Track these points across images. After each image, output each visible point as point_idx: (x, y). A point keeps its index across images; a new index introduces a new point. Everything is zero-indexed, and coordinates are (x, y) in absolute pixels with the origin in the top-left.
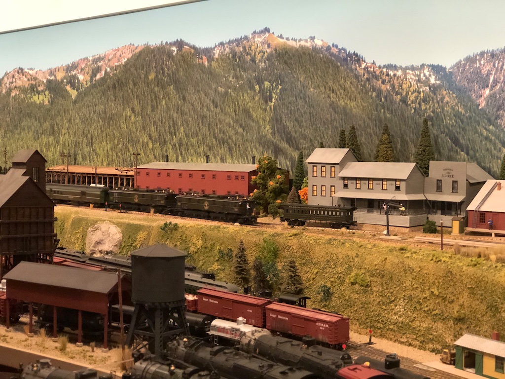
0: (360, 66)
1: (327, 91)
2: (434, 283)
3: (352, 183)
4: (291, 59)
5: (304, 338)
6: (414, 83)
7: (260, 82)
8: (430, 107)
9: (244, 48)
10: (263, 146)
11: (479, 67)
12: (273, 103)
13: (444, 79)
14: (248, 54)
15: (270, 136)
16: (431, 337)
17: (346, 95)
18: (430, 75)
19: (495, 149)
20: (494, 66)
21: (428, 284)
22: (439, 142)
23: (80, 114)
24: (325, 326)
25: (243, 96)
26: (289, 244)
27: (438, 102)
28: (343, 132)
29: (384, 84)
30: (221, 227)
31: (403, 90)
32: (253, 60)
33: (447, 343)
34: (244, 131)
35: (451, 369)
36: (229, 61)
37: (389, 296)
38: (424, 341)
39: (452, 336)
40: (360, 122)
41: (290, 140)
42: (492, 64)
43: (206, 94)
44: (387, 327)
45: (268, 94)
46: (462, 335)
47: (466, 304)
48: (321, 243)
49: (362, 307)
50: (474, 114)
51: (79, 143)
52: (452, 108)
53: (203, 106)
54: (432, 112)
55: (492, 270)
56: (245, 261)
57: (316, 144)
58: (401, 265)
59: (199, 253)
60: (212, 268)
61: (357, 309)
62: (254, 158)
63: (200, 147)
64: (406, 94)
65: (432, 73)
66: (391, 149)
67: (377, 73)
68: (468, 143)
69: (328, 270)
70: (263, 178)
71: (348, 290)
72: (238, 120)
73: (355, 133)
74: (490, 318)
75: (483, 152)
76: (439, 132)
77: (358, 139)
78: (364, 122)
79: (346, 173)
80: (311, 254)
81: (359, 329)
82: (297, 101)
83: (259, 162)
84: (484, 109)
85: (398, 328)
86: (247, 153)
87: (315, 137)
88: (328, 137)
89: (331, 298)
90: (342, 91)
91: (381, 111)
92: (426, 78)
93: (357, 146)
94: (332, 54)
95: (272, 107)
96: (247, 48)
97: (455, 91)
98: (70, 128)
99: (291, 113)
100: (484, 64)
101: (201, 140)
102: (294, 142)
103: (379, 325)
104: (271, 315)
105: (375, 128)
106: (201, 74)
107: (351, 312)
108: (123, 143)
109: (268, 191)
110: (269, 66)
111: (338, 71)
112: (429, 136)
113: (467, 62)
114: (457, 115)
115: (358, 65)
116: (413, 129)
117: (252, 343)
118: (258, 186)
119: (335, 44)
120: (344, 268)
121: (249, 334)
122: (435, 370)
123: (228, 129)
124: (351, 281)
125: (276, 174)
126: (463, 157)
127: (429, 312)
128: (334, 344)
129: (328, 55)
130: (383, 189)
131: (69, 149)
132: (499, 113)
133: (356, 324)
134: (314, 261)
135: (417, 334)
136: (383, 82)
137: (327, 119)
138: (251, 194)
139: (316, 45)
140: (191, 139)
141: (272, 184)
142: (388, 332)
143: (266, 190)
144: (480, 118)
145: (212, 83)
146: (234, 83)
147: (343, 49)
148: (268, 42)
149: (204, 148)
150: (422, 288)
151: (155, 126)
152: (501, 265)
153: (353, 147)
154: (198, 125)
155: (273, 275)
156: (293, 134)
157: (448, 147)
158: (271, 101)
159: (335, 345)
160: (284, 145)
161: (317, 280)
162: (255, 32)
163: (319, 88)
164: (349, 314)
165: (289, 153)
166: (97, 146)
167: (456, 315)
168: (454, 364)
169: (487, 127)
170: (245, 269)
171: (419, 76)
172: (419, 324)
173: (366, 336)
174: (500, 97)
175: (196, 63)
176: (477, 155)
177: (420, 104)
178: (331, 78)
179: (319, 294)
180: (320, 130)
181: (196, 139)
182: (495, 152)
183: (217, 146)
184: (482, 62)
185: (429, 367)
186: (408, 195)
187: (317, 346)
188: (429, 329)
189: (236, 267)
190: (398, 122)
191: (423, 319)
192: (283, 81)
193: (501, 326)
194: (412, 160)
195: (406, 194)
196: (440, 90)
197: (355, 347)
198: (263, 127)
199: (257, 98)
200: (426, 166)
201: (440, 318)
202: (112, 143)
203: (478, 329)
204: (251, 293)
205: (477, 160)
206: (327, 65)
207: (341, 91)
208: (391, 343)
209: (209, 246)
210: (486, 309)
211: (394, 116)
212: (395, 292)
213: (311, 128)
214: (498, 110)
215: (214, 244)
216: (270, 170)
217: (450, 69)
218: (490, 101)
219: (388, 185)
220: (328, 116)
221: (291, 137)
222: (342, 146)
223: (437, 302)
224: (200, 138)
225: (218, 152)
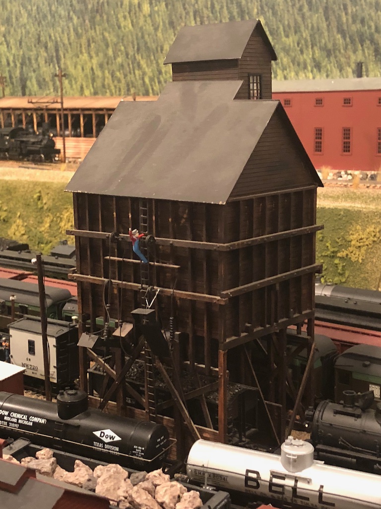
23: (29, 7)
51: (29, 59)
98: (9, 32)
101: (309, 38)
108: (127, 55)
123: (373, 14)
131: (9, 71)
140: (284, 39)
149: (313, 55)
151: (198, 19)
154: (300, 9)
166: (69, 63)
181: (296, 38)
183: (346, 49)
202: (101, 55)
224: (306, 34)
225: (349, 58)
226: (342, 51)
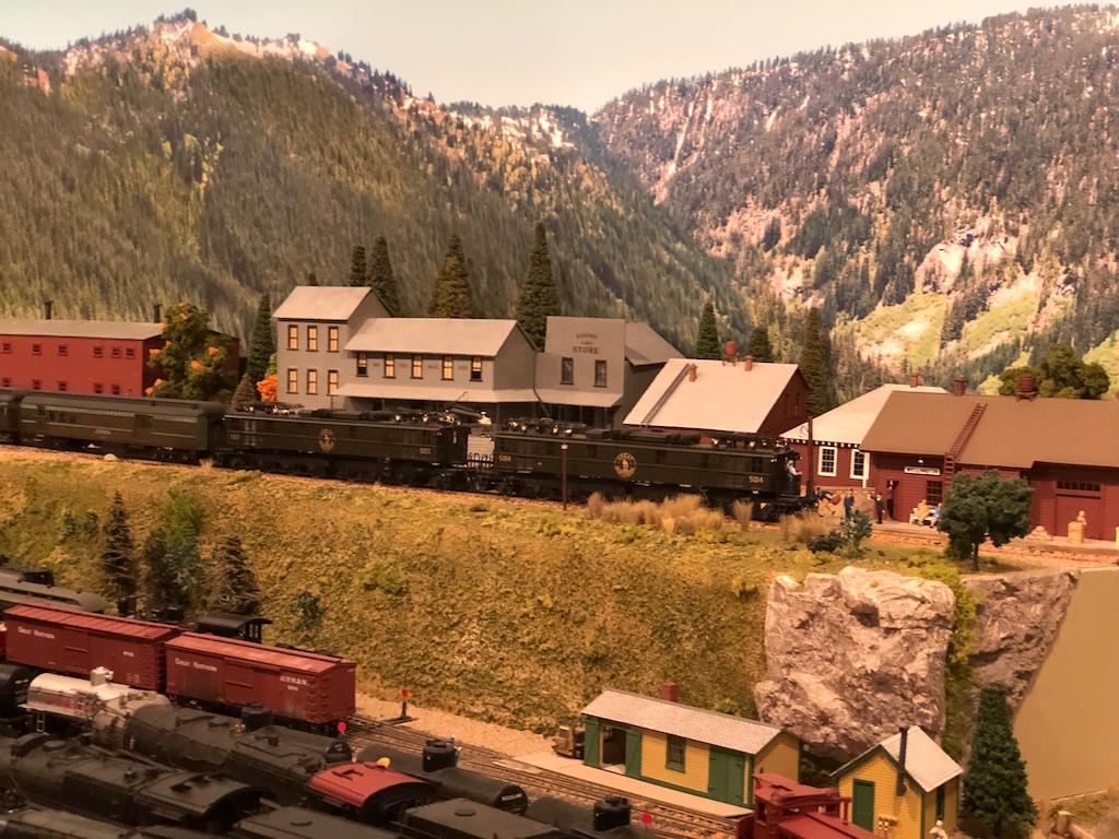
0: (400, 104)
1: (327, 159)
2: (543, 583)
3: (375, 365)
4: (246, 83)
5: (245, 710)
6: (517, 146)
7: (174, 135)
8: (551, 199)
9: (137, 54)
10: (182, 284)
11: (654, 114)
12: (203, 186)
13: (581, 139)
14: (145, 69)
15: (196, 260)
16: (536, 699)
17: (369, 169)
18: (552, 130)
19: (687, 293)
20: (686, 113)
21: (530, 585)
22: (570, 277)
24: (299, 682)
25: (134, 166)
26: (228, 502)
27: (568, 189)
28: (360, 253)
29: (451, 146)
30: (74, 464)
31: (494, 160)
32: (157, 83)
33: (569, 712)
34: (136, 247)
35: (575, 768)
36: (100, 84)
37: (447, 613)
38: (520, 710)
39: (579, 697)
40: (399, 231)
41: (241, 269)
42: (682, 109)
43: (47, 160)
44: (443, 683)
45: (193, 163)
46: (600, 692)
47: (609, 625)
48: (299, 498)
49: (388, 641)
50: (643, 217)
52: (599, 202)
53: (39, 186)
54: (556, 210)
55: (665, 551)
56: (127, 540)
57: (301, 276)
58: (473, 544)
59: (19, 525)
60: (49, 560)
61: (377, 645)
62: (157, 308)
63: (33, 282)
64: (500, 168)
65: (556, 126)
66: (465, 290)
67: (438, 121)
68: (632, 279)
69: (314, 559)
70: (176, 355)
71: (358, 602)
72: (121, 224)
73: (386, 253)
74: (658, 655)
75: (663, 299)
76: (571, 255)
77: (394, 268)
78: (409, 231)
79: (364, 341)
80: (277, 522)
81: (382, 689)
82: (258, 181)
83: (168, 317)
84: (666, 206)
85: (466, 684)
86: (144, 297)
87: (299, 263)
88: (327, 263)
89: (321, 622)
90: (360, 160)
91: (444, 207)
92: (544, 135)
93: (391, 281)
94: (338, 76)
95: (202, 192)
96: (143, 56)
97: (605, 165)
99: (244, 207)
100: (665, 109)
101: (36, 266)
102: (251, 273)
103: (424, 679)
104: (179, 662)
105: (431, 244)
106: (35, 111)
107: (365, 652)
109: (187, 383)
110: (195, 100)
111: (352, 114)
112: (549, 262)
113: (630, 103)
114: (608, 217)
115: (395, 103)
116: (514, 247)
117: (121, 724)
118: (165, 370)
119: (344, 53)
120: (350, 553)
121: (114, 706)
122: (539, 771)
123: (98, 242)
124: (363, 581)
125: (206, 345)
126: (620, 310)
127: (533, 646)
128: (318, 721)
129: (329, 77)
130: (443, 379)
132: (695, 215)
133: (374, 678)
134: (285, 538)
135: (507, 694)
136: (451, 142)
137: (325, 223)
138: (149, 391)
139: (302, 54)
140: (12, 265)
141: (196, 366)
142: (444, 693)
143: (184, 381)
144: (657, 224)
145: (61, 134)
146: (113, 135)
147: (362, 65)
148: (193, 44)
149: (41, 286)
150: (519, 592)
152: (684, 539)
153: (382, 284)
154: (28, 230)
155: (191, 571)
156: (250, 255)
157: (589, 286)
158: (200, 180)
159: (323, 724)
160: (229, 281)
161: (289, 583)
162: (161, 19)
163: (310, 153)
164: (360, 656)
165: (239, 297)
167: (588, 650)
168: (581, 758)
169: (671, 246)
170: (127, 560)
171: (528, 130)
172: (511, 673)
173: (396, 704)
174: (698, 181)
175: (23, 85)
176: (650, 305)
177: (529, 191)
178: (336, 129)
179: (293, 612)
180: (309, 247)
181: (24, 264)
182: (688, 300)
183: (73, 282)
184: (661, 104)
185: (527, 765)
186: (498, 392)
187: (275, 726)
188: (531, 683)
189: (105, 556)
190: (481, 231)
191: (519, 661)
192: (228, 135)
193: (681, 671)
194: (511, 315)
195: (495, 389)
196: (573, 163)
197: (370, 728)
198: (180, 238)
199: (166, 172)
200: (541, 328)
201: (555, 659)
203: (634, 678)
204: (135, 613)
205: (649, 316)
206: (326, 100)
207: (357, 159)
208: (449, 717)
209: (43, 508)
210: (651, 636)
211: (474, 218)
212: (459, 605)
213: (289, 242)
214: (693, 208)
215: (55, 503)
216: (194, 336)
217: (594, 117)
218: (677, 190)
219: (456, 367)
220: (329, 216)
221: (245, 260)
222: (357, 282)
223: (549, 623)
224: (33, 261)
225: (75, 293)
226: (70, 285)
